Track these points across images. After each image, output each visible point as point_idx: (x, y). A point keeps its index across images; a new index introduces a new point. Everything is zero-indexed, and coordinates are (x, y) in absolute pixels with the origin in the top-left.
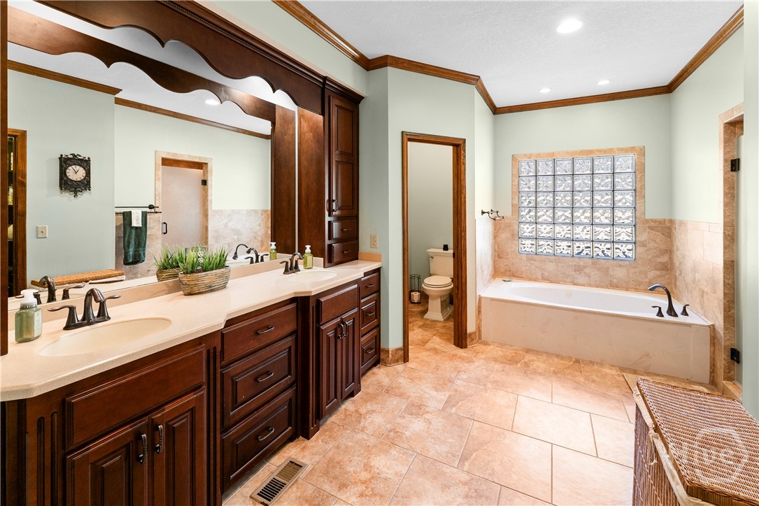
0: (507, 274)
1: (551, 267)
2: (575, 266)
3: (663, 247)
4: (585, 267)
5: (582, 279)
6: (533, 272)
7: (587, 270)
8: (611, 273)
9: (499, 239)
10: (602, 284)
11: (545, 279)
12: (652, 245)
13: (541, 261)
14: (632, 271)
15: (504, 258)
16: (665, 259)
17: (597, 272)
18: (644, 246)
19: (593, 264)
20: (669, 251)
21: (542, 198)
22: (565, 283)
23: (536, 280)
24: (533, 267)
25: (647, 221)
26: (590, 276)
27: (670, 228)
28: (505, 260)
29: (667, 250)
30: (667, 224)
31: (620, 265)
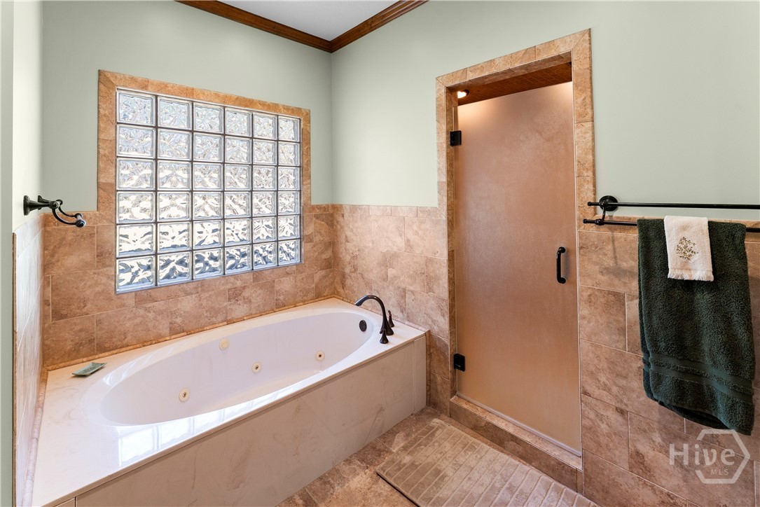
0: (84, 350)
1: (187, 304)
2: (229, 290)
3: (327, 239)
4: (244, 288)
5: (240, 310)
6: (150, 325)
7: (246, 293)
8: (277, 287)
9: (56, 272)
10: (266, 309)
11: (178, 331)
12: (317, 239)
13: (169, 297)
14: (300, 277)
15: (75, 315)
16: (328, 254)
17: (259, 292)
18: (311, 241)
19: (255, 279)
20: (332, 244)
21: (167, 172)
22: (213, 325)
23: (158, 340)
24: (151, 315)
25: (313, 208)
26: (250, 302)
27: (332, 215)
28: (77, 320)
29: (330, 243)
30: (331, 211)
31: (287, 273)
